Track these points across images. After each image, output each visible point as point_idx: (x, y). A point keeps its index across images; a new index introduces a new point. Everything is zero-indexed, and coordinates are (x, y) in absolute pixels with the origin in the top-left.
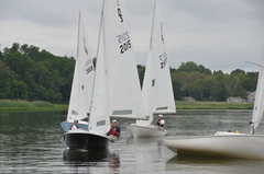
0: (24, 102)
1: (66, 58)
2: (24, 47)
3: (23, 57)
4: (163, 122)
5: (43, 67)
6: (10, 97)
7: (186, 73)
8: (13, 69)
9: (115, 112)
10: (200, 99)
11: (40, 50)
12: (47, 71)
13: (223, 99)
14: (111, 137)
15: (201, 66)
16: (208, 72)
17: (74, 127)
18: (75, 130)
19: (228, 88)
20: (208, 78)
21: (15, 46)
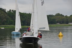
1: (24, 13)
2: (13, 10)
3: (12, 13)
6: (9, 24)
8: (10, 17)
10: (61, 23)
13: (68, 23)
15: (61, 14)
19: (69, 20)
20: (63, 17)
21: (10, 10)
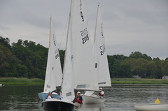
0: (25, 79)
2: (26, 42)
3: (25, 49)
4: (103, 93)
5: (38, 55)
6: (16, 76)
7: (135, 60)
8: (18, 57)
9: (78, 86)
10: (144, 77)
11: (36, 44)
12: (41, 58)
13: (160, 77)
14: (76, 104)
15: (145, 55)
16: (150, 58)
17: (50, 97)
18: (50, 99)
19: (163, 69)
20: (150, 62)
21: (20, 42)
